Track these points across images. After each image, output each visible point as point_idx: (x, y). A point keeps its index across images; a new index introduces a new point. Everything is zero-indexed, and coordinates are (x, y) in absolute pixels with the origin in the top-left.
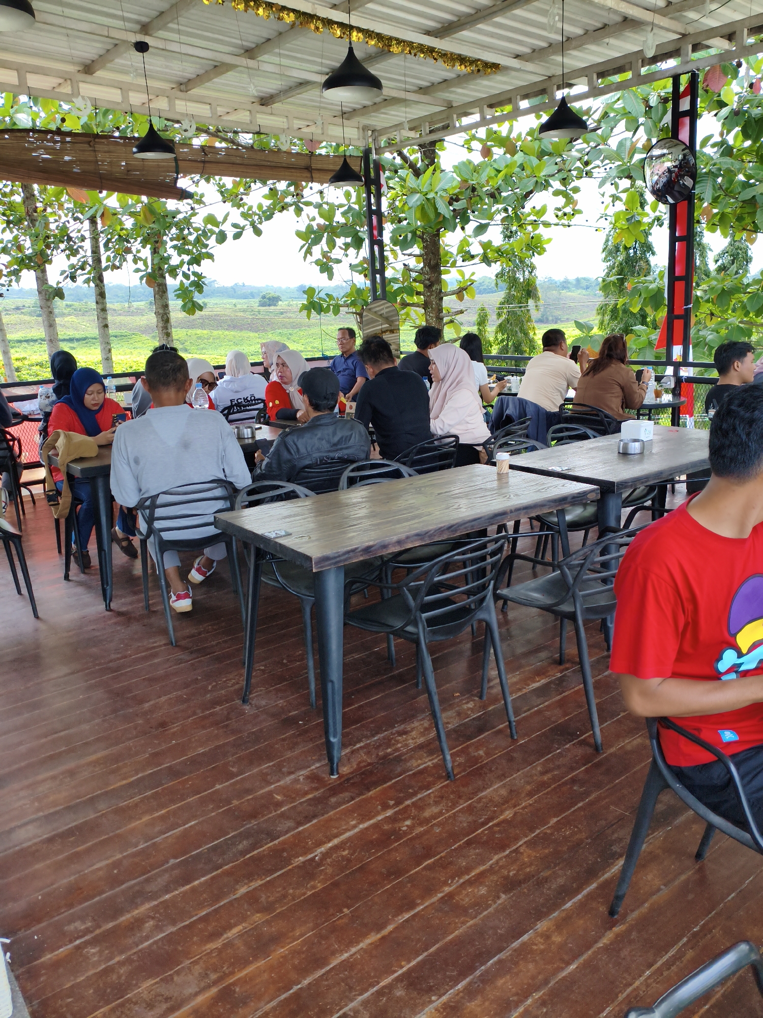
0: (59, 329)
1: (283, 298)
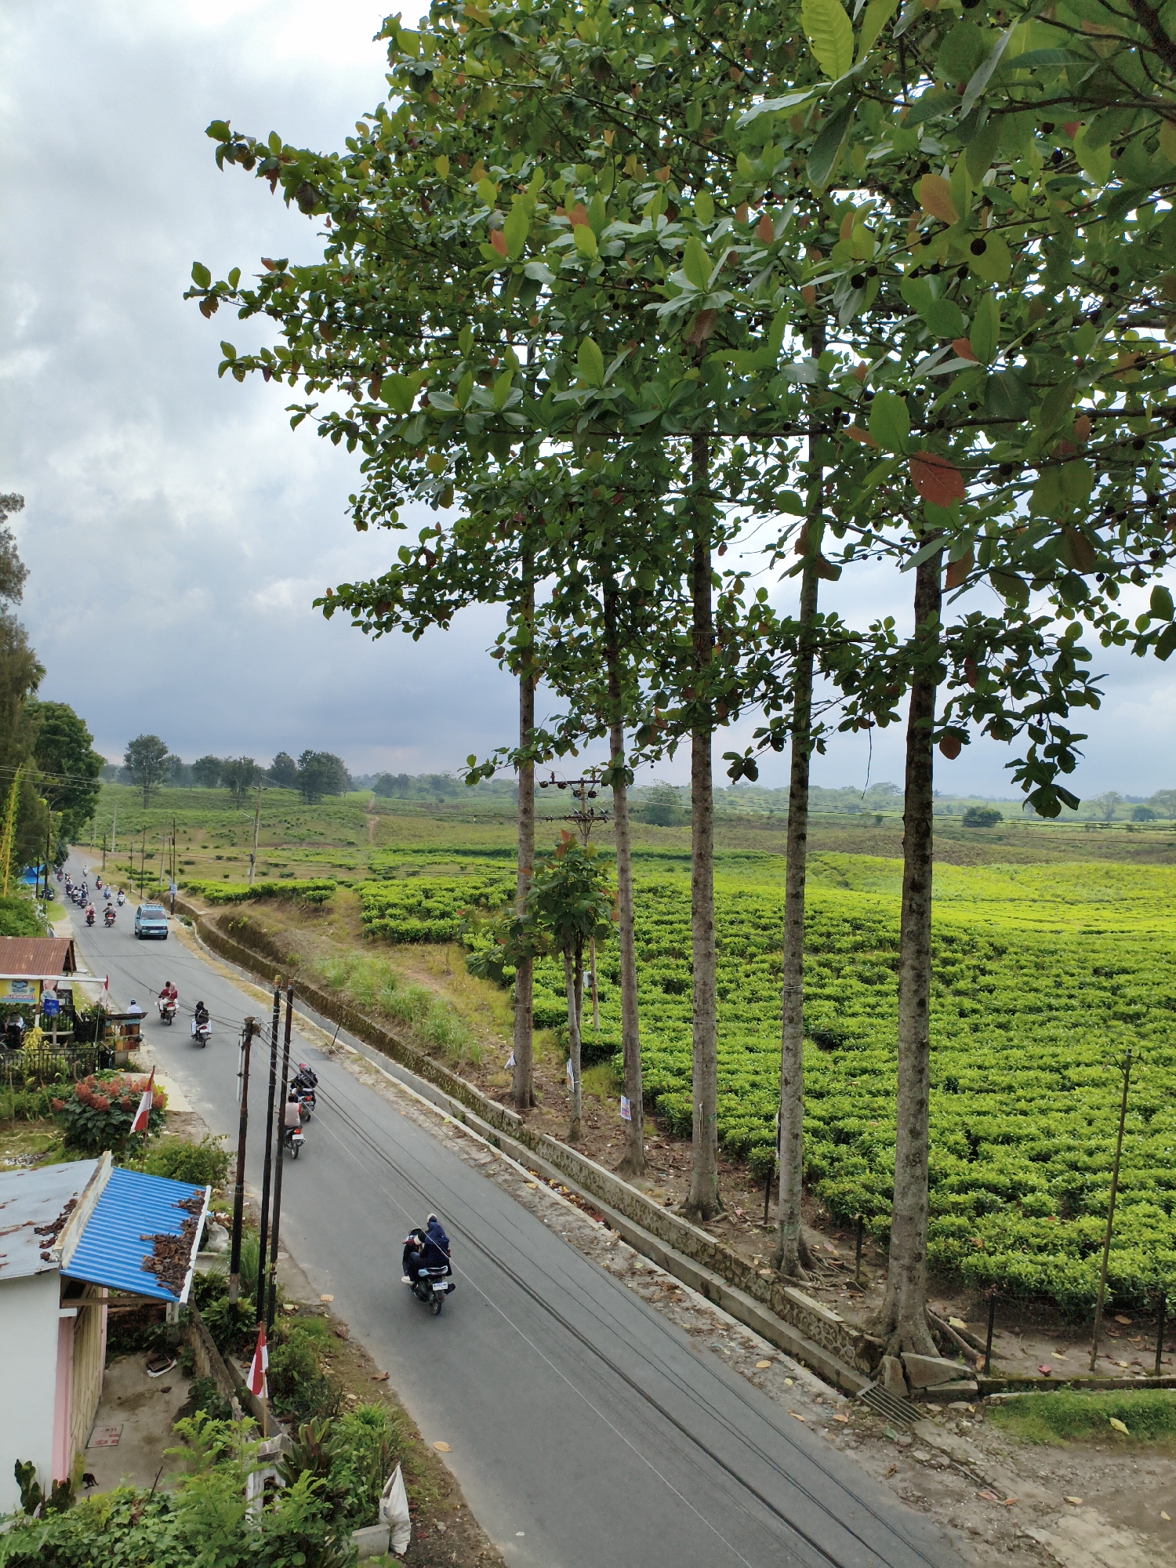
0: (715, 839)
1: (1003, 813)
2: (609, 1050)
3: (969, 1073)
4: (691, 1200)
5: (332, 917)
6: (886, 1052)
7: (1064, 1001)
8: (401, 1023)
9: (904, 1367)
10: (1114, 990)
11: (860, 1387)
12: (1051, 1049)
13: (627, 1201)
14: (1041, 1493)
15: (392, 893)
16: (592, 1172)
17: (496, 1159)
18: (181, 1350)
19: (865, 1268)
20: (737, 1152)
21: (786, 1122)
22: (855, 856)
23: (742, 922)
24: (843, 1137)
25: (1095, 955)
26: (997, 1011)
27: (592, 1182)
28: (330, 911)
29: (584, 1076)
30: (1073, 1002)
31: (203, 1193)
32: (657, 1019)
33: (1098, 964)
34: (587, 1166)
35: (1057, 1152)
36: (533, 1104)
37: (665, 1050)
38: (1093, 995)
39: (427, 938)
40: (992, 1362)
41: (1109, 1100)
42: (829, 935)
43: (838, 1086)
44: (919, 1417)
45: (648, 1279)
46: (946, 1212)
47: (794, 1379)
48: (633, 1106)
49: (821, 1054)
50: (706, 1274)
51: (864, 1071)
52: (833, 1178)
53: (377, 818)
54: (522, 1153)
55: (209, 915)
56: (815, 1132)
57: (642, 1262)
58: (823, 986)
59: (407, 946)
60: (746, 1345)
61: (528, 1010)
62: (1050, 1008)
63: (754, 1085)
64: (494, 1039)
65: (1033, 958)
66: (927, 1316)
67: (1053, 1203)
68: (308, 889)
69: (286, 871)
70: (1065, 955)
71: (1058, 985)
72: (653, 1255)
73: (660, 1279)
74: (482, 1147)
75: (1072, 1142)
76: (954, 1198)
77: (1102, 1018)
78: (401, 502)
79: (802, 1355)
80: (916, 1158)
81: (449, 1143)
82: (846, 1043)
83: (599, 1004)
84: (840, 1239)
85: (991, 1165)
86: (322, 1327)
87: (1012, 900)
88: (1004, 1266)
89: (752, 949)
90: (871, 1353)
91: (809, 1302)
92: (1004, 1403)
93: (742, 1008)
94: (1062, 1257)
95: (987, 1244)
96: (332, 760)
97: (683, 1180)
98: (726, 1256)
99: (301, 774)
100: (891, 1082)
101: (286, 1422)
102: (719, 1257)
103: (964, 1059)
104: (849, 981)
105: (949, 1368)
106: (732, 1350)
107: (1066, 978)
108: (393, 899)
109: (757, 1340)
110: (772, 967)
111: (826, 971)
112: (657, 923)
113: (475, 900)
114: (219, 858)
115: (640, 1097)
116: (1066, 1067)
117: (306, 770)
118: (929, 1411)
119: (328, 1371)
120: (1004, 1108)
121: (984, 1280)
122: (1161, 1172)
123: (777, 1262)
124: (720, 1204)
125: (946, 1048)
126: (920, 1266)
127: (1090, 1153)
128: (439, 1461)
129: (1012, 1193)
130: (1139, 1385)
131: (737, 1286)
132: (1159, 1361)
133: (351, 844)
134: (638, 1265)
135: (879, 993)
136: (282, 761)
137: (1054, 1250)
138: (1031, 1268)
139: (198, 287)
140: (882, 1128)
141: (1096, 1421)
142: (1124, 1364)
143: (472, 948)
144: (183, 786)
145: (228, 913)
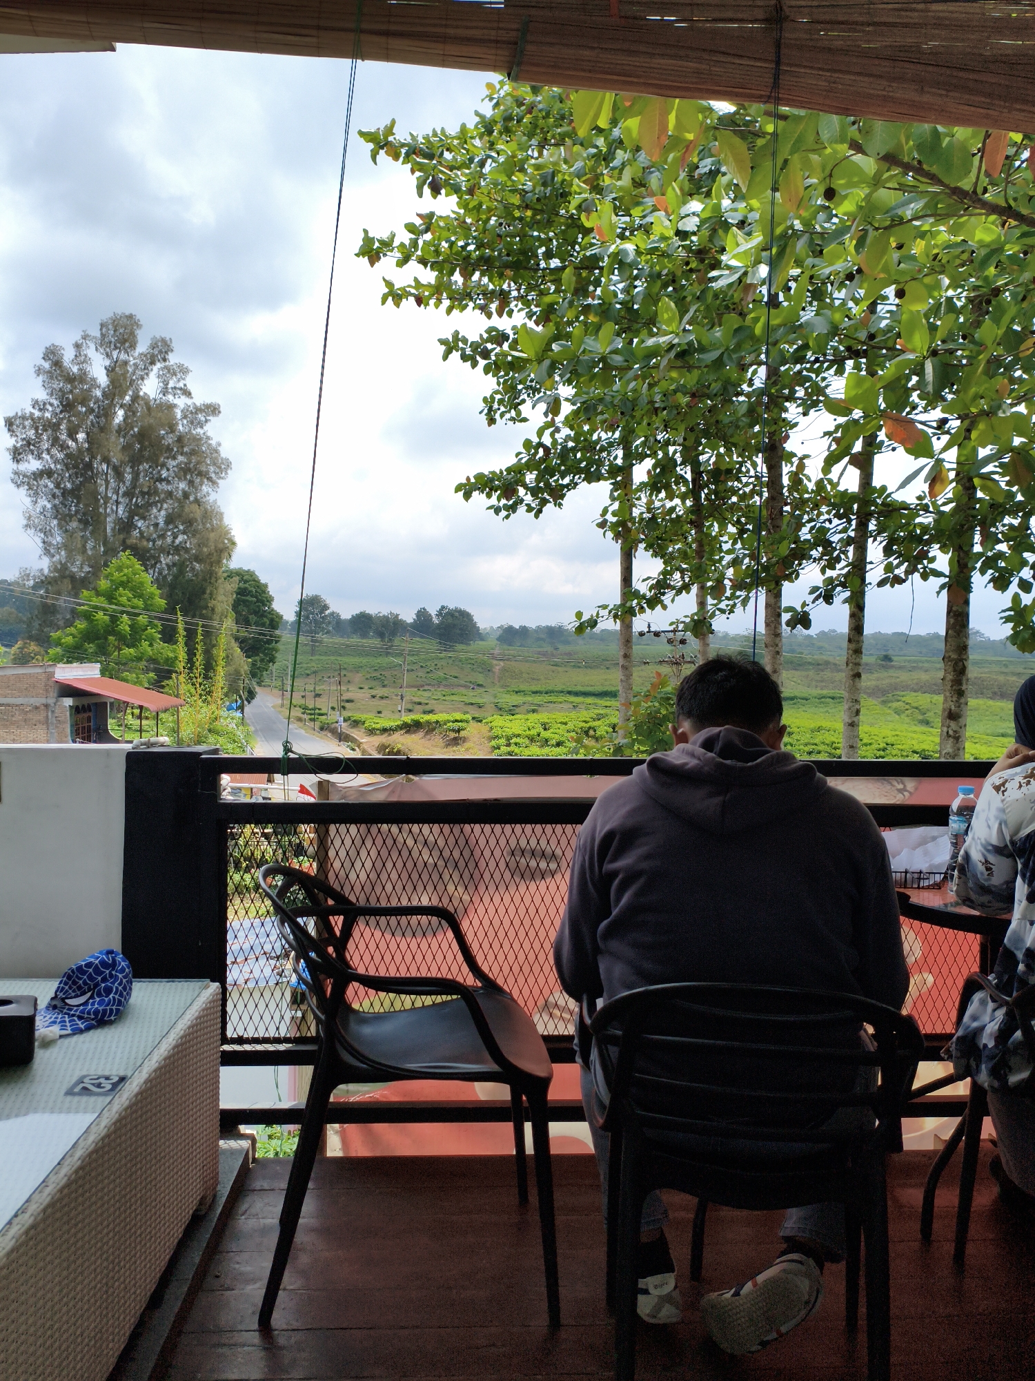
5: (467, 745)
15: (516, 726)
28: (465, 740)
53: (502, 663)
55: (370, 743)
68: (449, 721)
69: (428, 708)
78: (523, 402)
96: (463, 615)
99: (438, 627)
108: (517, 731)
113: (586, 732)
114: (373, 697)
117: (442, 623)
133: (480, 686)
136: (422, 614)
139: (365, 248)
144: (342, 637)
145: (384, 741)
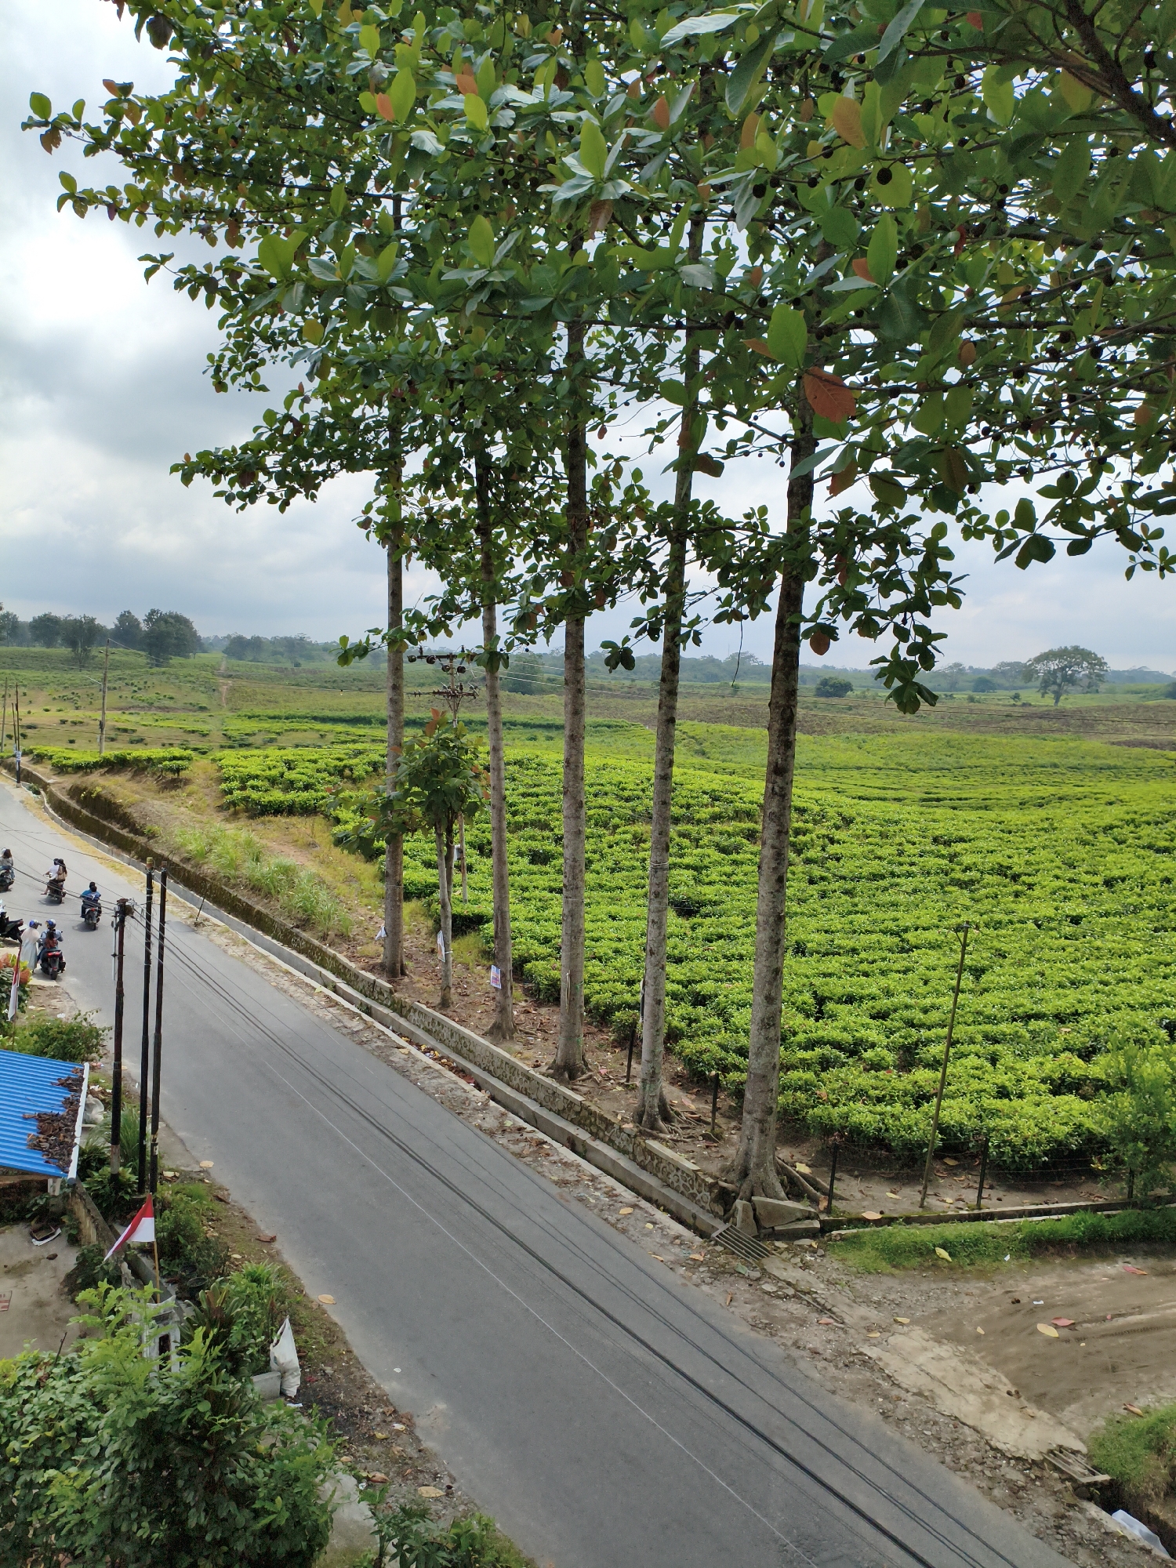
1: (854, 684)
2: (479, 920)
3: (816, 937)
4: (559, 1062)
5: (190, 788)
6: (740, 918)
7: (906, 868)
8: (268, 895)
9: (754, 1210)
10: (952, 858)
11: (714, 1229)
12: (892, 914)
13: (497, 1063)
14: (873, 1314)
15: (252, 762)
16: (462, 1037)
17: (369, 1027)
18: (65, 1219)
19: (720, 1120)
20: (602, 1016)
21: (649, 989)
22: (713, 726)
23: (606, 794)
24: (700, 1000)
25: (936, 825)
26: (844, 878)
27: (463, 1047)
28: (187, 782)
29: (453, 945)
30: (914, 869)
31: (82, 1071)
32: (525, 889)
33: (937, 833)
34: (458, 1032)
35: (895, 1011)
36: (403, 974)
37: (531, 919)
38: (932, 862)
39: (290, 810)
40: (834, 1203)
41: (945, 961)
42: (688, 806)
43: (696, 951)
44: (767, 1254)
45: (518, 1136)
46: (793, 1067)
47: (654, 1223)
48: (503, 975)
49: (680, 920)
50: (573, 1130)
51: (720, 937)
52: (691, 1038)
53: (230, 682)
54: (393, 1020)
55: (60, 785)
56: (674, 996)
57: (512, 1121)
58: (682, 856)
59: (272, 818)
60: (611, 1194)
61: (399, 884)
62: (893, 874)
63: (617, 951)
64: (363, 911)
65: (878, 828)
66: (776, 1164)
67: (890, 1057)
68: (165, 759)
69: (135, 736)
70: (908, 825)
71: (901, 853)
72: (522, 1113)
73: (529, 1136)
74: (353, 1015)
75: (911, 1002)
76: (802, 1054)
77: (940, 884)
78: (263, 362)
79: (661, 1200)
80: (769, 1022)
81: (321, 1013)
82: (703, 910)
83: (468, 875)
84: (697, 1094)
85: (835, 1024)
86: (203, 1193)
87: (859, 768)
88: (846, 1117)
89: (616, 820)
90: (725, 1198)
91: (668, 1152)
92: (843, 1238)
93: (606, 878)
94: (898, 1107)
95: (832, 1097)
96: (180, 621)
97: (550, 1043)
98: (591, 1113)
99: (148, 635)
100: (746, 947)
101: (173, 1282)
102: (585, 1113)
103: (813, 923)
104: (706, 851)
105: (795, 1209)
106: (597, 1198)
107: (908, 847)
108: (254, 771)
109: (620, 1189)
110: (635, 837)
111: (686, 842)
112: (524, 795)
113: (340, 772)
114: (63, 722)
115: (510, 967)
116: (906, 930)
117: (152, 631)
118: (777, 1248)
119: (212, 1234)
120: (849, 969)
121: (827, 1129)
122: (988, 1028)
123: (639, 1117)
124: (586, 1064)
125: (796, 914)
126: (771, 1119)
127: (925, 1011)
128: (324, 1312)
129: (854, 1050)
130: (962, 1219)
131: (602, 1140)
132: (980, 1197)
133: (203, 709)
134: (508, 1123)
135: (735, 862)
136: (126, 619)
137: (892, 1101)
138: (870, 1118)
139: (37, 118)
140: (736, 990)
141: (924, 1251)
142: (949, 1200)
143: (338, 821)
144: (20, 645)
145: (79, 782)
